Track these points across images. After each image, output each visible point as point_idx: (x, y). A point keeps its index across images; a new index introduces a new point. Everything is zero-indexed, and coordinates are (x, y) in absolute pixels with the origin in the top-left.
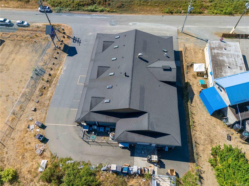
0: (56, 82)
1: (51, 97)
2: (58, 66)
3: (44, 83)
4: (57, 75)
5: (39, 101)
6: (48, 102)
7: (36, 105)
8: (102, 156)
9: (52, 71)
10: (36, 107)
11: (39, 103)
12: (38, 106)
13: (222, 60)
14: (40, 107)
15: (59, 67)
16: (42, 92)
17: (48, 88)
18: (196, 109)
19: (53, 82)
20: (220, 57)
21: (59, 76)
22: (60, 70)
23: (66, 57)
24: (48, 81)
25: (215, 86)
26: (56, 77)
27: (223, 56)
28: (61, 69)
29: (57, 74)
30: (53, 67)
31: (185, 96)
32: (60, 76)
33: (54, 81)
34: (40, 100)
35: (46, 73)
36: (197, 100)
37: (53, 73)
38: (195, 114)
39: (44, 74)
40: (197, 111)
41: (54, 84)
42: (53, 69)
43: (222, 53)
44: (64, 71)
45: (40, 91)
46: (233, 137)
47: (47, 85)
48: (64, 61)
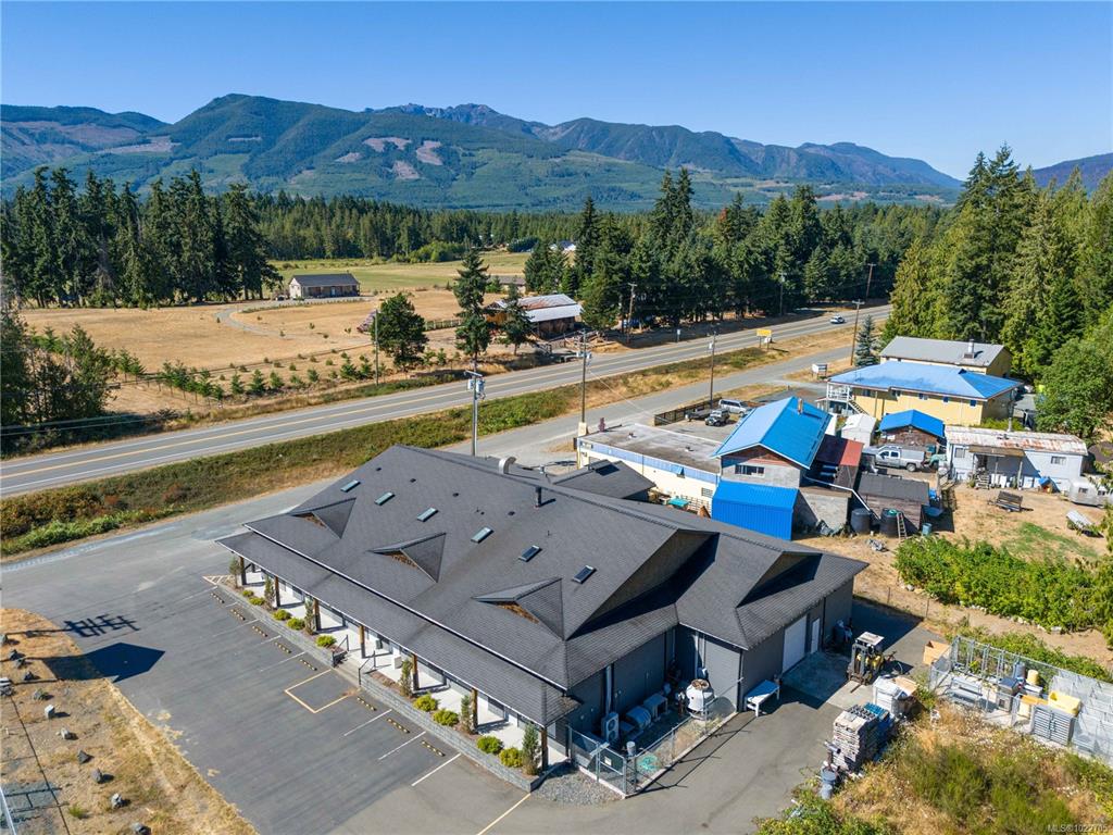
8: (760, 772)
25: (724, 478)
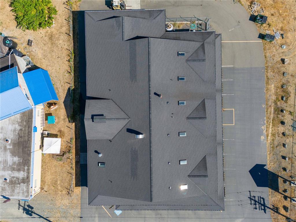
0: (269, 111)
1: (267, 83)
2: (276, 143)
3: (286, 107)
4: (271, 124)
5: (282, 76)
6: (269, 74)
7: (284, 69)
9: (282, 132)
10: (283, 65)
11: (282, 72)
12: (281, 68)
13: (15, 156)
14: (279, 66)
15: (273, 140)
16: (284, 91)
17: (277, 99)
18: (65, 79)
19: (272, 110)
20: (17, 162)
21: (267, 122)
22: (270, 135)
23: (268, 163)
24: (282, 111)
26: (272, 119)
27: (12, 166)
28: (267, 136)
29: (271, 126)
30: (283, 140)
31: (77, 98)
32: (265, 122)
33: (272, 112)
34: (282, 78)
35: (290, 126)
36: (62, 94)
37: (278, 127)
38: (67, 72)
39: (292, 123)
40: (64, 76)
41: (270, 106)
42: (281, 135)
43: (12, 171)
44: (263, 132)
45: (288, 92)
46: (25, 44)
47: (281, 104)
48: (269, 153)
